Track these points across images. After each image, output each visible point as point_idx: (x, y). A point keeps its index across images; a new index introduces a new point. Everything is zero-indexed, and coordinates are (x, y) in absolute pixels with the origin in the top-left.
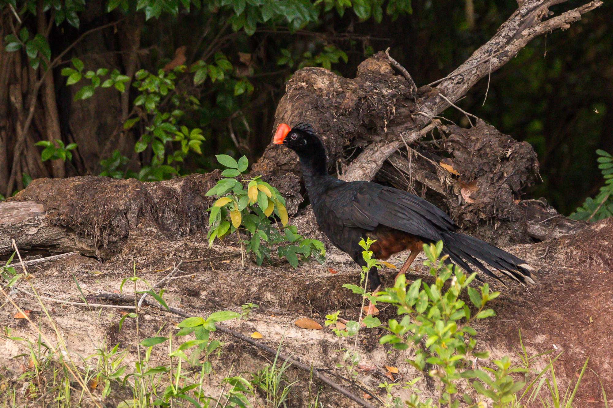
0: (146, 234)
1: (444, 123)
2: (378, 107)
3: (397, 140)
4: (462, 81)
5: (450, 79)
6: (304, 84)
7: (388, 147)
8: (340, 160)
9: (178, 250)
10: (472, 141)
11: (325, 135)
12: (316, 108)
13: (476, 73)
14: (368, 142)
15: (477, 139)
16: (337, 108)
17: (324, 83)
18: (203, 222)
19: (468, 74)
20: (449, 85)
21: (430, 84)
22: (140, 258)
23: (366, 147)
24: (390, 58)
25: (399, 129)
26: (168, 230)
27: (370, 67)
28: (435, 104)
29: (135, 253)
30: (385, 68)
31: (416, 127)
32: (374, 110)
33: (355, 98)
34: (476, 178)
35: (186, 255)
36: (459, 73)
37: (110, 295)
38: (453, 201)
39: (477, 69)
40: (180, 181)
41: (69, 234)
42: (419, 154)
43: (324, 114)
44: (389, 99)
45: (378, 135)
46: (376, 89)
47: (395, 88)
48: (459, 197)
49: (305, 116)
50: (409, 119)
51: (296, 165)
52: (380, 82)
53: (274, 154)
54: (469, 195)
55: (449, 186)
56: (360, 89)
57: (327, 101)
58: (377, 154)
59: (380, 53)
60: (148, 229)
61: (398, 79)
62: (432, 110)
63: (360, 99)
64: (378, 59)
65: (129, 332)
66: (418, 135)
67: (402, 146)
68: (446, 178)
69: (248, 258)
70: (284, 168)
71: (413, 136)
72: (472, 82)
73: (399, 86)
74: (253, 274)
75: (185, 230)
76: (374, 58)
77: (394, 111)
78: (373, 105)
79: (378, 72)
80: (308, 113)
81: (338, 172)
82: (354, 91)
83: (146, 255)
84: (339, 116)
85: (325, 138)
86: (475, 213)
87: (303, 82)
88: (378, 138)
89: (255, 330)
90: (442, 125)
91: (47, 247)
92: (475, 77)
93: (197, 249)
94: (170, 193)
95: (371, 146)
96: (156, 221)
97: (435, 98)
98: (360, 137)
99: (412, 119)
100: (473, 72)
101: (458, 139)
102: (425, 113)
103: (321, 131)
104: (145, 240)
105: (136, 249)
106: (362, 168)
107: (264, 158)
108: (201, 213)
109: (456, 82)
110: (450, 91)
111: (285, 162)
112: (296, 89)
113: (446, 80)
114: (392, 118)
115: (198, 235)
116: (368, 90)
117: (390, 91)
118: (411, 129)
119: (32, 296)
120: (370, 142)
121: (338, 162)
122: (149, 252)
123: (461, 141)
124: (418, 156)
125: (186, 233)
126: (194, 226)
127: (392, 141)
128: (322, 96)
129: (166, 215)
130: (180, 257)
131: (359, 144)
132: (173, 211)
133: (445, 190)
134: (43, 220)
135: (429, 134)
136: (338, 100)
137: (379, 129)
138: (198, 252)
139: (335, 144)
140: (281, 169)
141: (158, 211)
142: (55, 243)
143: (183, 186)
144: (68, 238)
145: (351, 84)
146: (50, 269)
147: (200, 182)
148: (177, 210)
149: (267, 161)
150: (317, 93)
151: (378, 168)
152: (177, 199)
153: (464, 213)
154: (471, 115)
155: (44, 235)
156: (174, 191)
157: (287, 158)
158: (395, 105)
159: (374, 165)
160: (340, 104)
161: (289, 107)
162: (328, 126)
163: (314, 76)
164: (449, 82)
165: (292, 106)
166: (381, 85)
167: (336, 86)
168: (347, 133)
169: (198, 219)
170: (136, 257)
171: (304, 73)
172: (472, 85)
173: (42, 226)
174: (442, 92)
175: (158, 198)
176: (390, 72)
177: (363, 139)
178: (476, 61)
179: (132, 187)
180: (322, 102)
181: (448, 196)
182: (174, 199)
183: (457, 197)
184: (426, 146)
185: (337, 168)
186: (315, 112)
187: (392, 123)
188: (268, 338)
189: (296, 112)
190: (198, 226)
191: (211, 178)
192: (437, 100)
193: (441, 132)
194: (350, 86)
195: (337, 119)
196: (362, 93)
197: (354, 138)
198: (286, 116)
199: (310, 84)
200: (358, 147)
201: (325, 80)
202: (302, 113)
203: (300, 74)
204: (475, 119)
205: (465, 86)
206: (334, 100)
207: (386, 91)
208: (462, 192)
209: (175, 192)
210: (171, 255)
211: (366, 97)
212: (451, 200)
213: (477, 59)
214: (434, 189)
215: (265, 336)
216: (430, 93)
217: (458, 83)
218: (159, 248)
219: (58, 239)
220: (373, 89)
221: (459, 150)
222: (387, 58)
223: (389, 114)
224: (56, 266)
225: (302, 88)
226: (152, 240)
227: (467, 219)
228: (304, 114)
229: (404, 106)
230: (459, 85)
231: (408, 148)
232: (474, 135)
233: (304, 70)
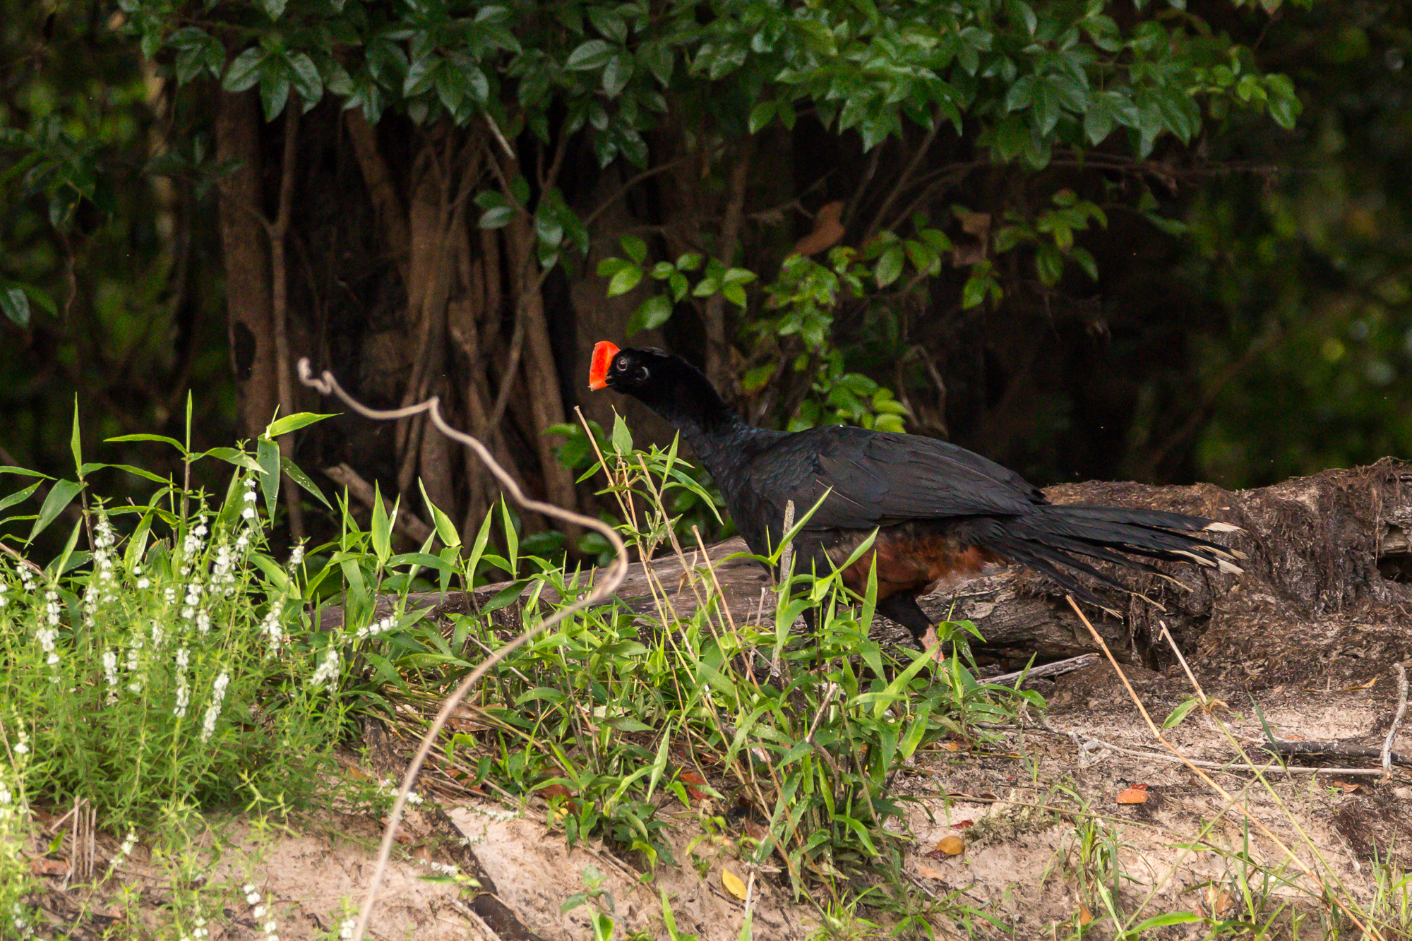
0: (1256, 609)
9: (1352, 643)
18: (1365, 578)
22: (1248, 663)
26: (1295, 598)
29: (1236, 653)
35: (1372, 653)
37: (1296, 744)
40: (1309, 486)
41: (1061, 614)
60: (1256, 597)
75: (1331, 598)
83: (1265, 655)
93: (1397, 637)
94: (1295, 514)
96: (1268, 577)
104: (1255, 622)
105: (1236, 644)
108: (1362, 558)
115: (1365, 608)
119: (1122, 754)
122: (1270, 649)
125: (1335, 604)
126: (1350, 587)
129: (1288, 566)
130: (1356, 657)
132: (1303, 554)
134: (1000, 584)
138: (1401, 646)
141: (1272, 557)
142: (1026, 636)
143: (1321, 497)
144: (1058, 625)
146: (1056, 694)
147: (1351, 487)
148: (1313, 553)
152: (1311, 527)
155: (1007, 617)
156: (1302, 508)
169: (1355, 571)
170: (1239, 662)
173: (1002, 597)
175: (1268, 526)
179: (1213, 504)
182: (1305, 528)
190: (1357, 588)
191: (1378, 476)
209: (1306, 512)
210: (1334, 653)
218: (1291, 638)
219: (1033, 629)
224: (1069, 686)
226: (1271, 621)
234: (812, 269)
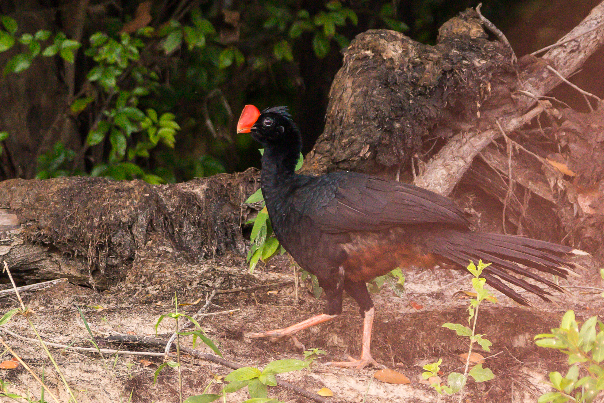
0: (159, 255)
1: (555, 105)
2: (468, 83)
3: (492, 128)
4: (578, 49)
5: (562, 45)
6: (369, 52)
7: (480, 138)
8: (416, 156)
9: (205, 277)
10: (593, 130)
11: (398, 121)
12: (386, 85)
13: (596, 37)
14: (453, 131)
15: (600, 127)
16: (414, 85)
17: (395, 51)
18: (233, 239)
19: (585, 39)
20: (559, 54)
21: (534, 53)
22: (151, 287)
23: (450, 137)
24: (483, 18)
25: (493, 114)
26: (188, 249)
27: (455, 30)
28: (542, 79)
29: (144, 281)
30: (476, 32)
31: (518, 110)
32: (464, 87)
33: (438, 71)
34: (598, 180)
35: (215, 284)
36: (573, 37)
37: (124, 337)
38: (565, 211)
39: (597, 33)
40: (203, 183)
41: (52, 254)
42: (522, 147)
43: (397, 93)
44: (483, 73)
45: (466, 122)
46: (466, 60)
47: (491, 58)
48: (575, 206)
49: (372, 96)
50: (508, 100)
51: (358, 162)
52: (471, 49)
53: (328, 147)
54: (588, 203)
55: (562, 191)
56: (444, 59)
57: (400, 75)
58: (466, 147)
59: (469, 10)
60: (161, 248)
61: (494, 46)
62: (538, 88)
63: (444, 73)
64: (466, 19)
65: (155, 387)
66: (520, 122)
67: (498, 136)
68: (557, 179)
69: (302, 288)
70: (342, 165)
71: (514, 123)
72: (591, 50)
73: (496, 55)
74: (312, 309)
75: (209, 250)
76: (461, 17)
77: (489, 89)
78: (461, 80)
79: (468, 37)
80: (375, 92)
81: (414, 172)
82: (437, 63)
83: (160, 283)
84: (416, 96)
85: (397, 125)
86: (598, 228)
87: (368, 50)
88: (466, 126)
89: (323, 385)
90: (552, 108)
91: (22, 272)
92: (595, 44)
93: (231, 275)
94: (189, 200)
95: (457, 137)
96: (171, 237)
97: (542, 72)
98: (443, 124)
99: (512, 100)
100: (592, 37)
101: (574, 127)
102: (529, 91)
103: (393, 115)
104: (158, 263)
105: (146, 276)
106: (445, 166)
107: (315, 152)
108: (231, 227)
109: (569, 50)
110: (561, 62)
111: (344, 158)
112: (358, 59)
113: (555, 48)
114: (485, 99)
115: (228, 257)
116: (455, 61)
117: (484, 62)
118: (510, 114)
119: (19, 339)
120: (456, 131)
121: (415, 158)
122: (163, 279)
123: (578, 129)
124: (520, 150)
125: (212, 254)
126: (222, 244)
127: (486, 130)
128: (393, 69)
129: (184, 230)
130: (207, 286)
131: (441, 134)
132: (194, 224)
133: (555, 197)
134: (16, 235)
135: (534, 120)
136: (415, 74)
137: (469, 114)
138: (232, 280)
139: (411, 133)
140: (338, 168)
141: (174, 225)
142: (32, 267)
143: (207, 190)
144: (51, 261)
145: (433, 52)
146: (31, 302)
147: (229, 184)
148: (199, 223)
149: (318, 157)
150: (388, 64)
151: (467, 167)
152: (199, 208)
153: (582, 228)
154: (590, 94)
155: (18, 256)
156: (195, 197)
157: (347, 152)
158: (490, 81)
159: (461, 163)
160: (418, 79)
161: (349, 83)
162: (402, 109)
163: (382, 41)
164: (560, 50)
165: (353, 82)
166: (472, 54)
167: (412, 55)
168: (427, 119)
169: (226, 234)
170: (145, 286)
171: (368, 38)
172: (590, 54)
173: (16, 243)
174: (551, 63)
175: (173, 206)
176: (483, 36)
177: (448, 127)
178: (595, 22)
179: (139, 192)
180: (393, 77)
181: (560, 205)
182: (196, 208)
183: (572, 206)
184: (528, 137)
185: (413, 167)
186: (385, 91)
187: (487, 106)
188: (341, 396)
189: (359, 90)
190: (227, 245)
191: (244, 179)
192: (545, 75)
193: (552, 118)
194: (431, 55)
195: (414, 99)
196: (447, 65)
197: (435, 126)
198: (345, 96)
199: (377, 52)
200: (441, 138)
201: (397, 48)
202: (367, 91)
203: (363, 39)
204: (596, 100)
205: (582, 56)
206: (409, 74)
207: (479, 63)
208: (580, 199)
209: (196, 199)
210: (195, 283)
211: (452, 70)
212: (563, 210)
213: (596, 19)
214: (541, 195)
215: (336, 394)
216: (534, 65)
217: (572, 51)
218: (176, 274)
219: (36, 262)
220: (462, 59)
221: (575, 142)
222: (478, 18)
223: (482, 94)
224: (38, 297)
225: (366, 57)
226: (167, 263)
227: (587, 235)
228: (369, 93)
229: (502, 83)
230: (574, 54)
231: (507, 139)
232: (594, 122)
233: (369, 34)
234: (107, 42)
